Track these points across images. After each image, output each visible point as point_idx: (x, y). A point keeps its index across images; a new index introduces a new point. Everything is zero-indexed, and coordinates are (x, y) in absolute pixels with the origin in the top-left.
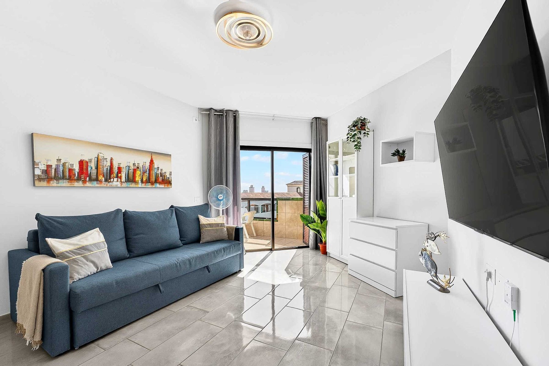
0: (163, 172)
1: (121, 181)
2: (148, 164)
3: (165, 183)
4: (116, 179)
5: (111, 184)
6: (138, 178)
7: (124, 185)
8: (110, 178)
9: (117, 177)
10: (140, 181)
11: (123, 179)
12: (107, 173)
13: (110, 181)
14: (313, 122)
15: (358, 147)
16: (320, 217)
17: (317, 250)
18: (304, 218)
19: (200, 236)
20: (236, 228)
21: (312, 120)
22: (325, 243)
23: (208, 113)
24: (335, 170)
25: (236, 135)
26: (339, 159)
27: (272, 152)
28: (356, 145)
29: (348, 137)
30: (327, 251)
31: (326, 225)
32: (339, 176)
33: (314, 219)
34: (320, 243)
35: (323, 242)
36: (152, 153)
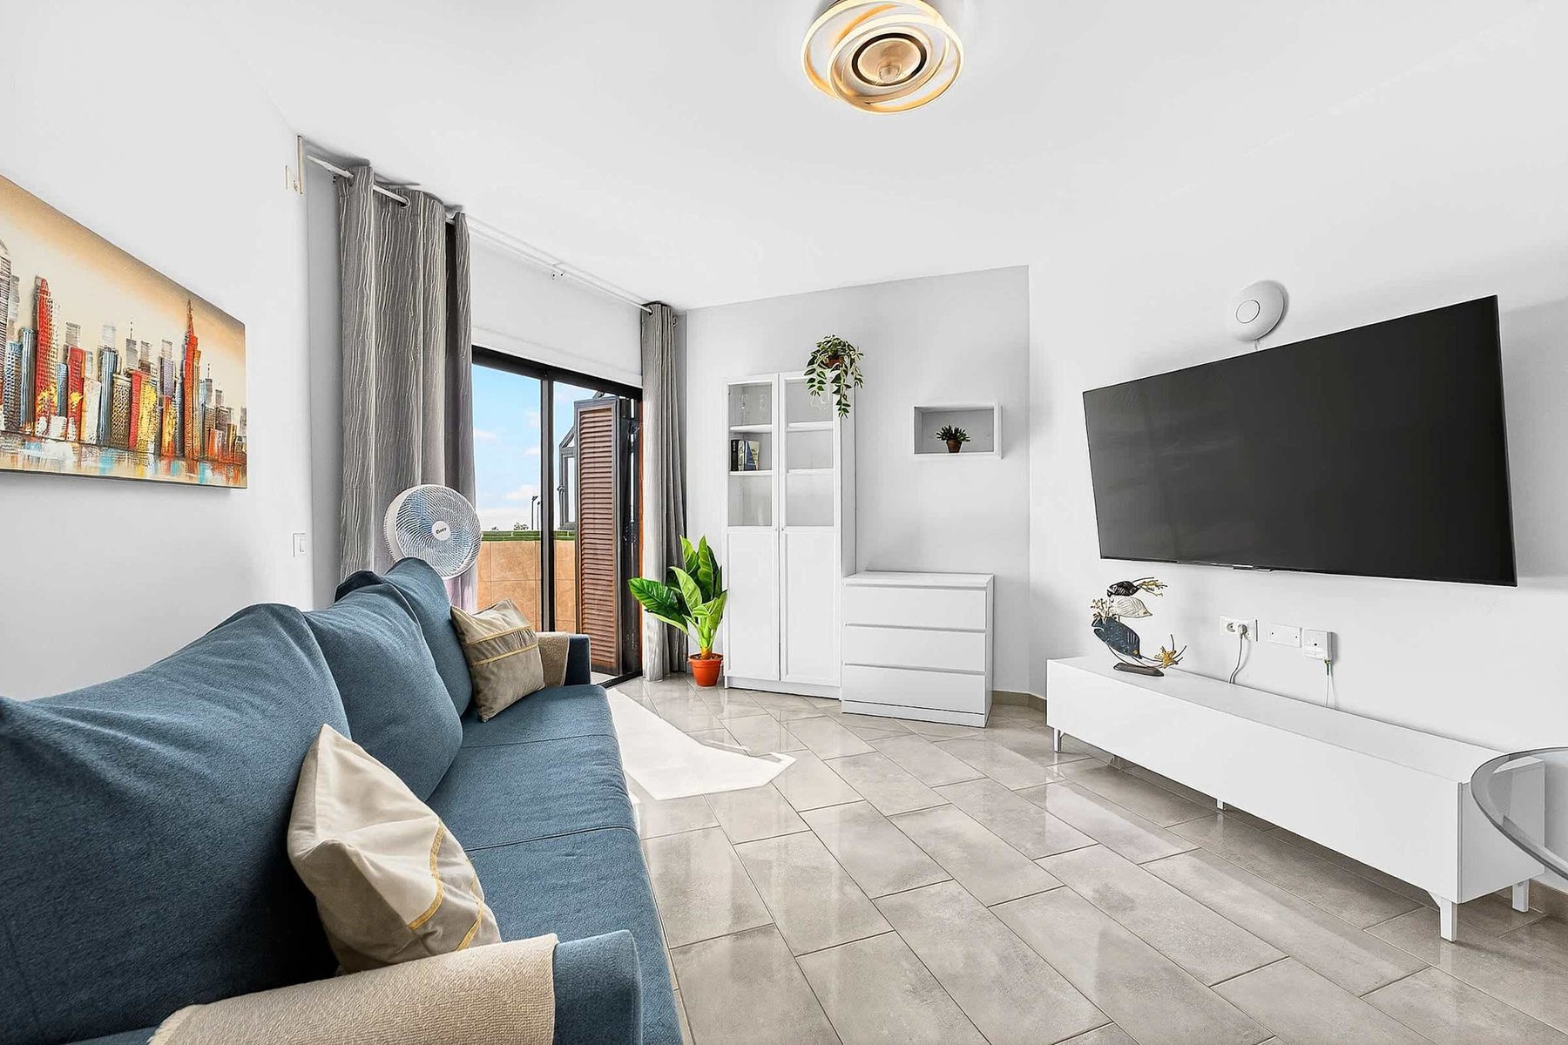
0: (225, 404)
1: (79, 440)
2: (177, 357)
3: (228, 464)
4: (58, 422)
5: (32, 451)
6: (145, 430)
7: (94, 463)
8: (33, 418)
9: (65, 410)
10: (151, 447)
11: (90, 430)
12: (18, 381)
13: (28, 431)
14: (650, 314)
15: (843, 408)
16: (697, 582)
17: (671, 678)
18: (641, 591)
19: (475, 692)
20: (573, 642)
21: (645, 305)
22: (710, 655)
23: (347, 174)
24: (741, 455)
25: (461, 300)
26: (777, 428)
27: (546, 383)
28: (839, 403)
29: (812, 380)
30: (726, 673)
31: (722, 605)
32: (773, 472)
33: (670, 590)
34: (692, 657)
35: (703, 651)
36: (192, 301)
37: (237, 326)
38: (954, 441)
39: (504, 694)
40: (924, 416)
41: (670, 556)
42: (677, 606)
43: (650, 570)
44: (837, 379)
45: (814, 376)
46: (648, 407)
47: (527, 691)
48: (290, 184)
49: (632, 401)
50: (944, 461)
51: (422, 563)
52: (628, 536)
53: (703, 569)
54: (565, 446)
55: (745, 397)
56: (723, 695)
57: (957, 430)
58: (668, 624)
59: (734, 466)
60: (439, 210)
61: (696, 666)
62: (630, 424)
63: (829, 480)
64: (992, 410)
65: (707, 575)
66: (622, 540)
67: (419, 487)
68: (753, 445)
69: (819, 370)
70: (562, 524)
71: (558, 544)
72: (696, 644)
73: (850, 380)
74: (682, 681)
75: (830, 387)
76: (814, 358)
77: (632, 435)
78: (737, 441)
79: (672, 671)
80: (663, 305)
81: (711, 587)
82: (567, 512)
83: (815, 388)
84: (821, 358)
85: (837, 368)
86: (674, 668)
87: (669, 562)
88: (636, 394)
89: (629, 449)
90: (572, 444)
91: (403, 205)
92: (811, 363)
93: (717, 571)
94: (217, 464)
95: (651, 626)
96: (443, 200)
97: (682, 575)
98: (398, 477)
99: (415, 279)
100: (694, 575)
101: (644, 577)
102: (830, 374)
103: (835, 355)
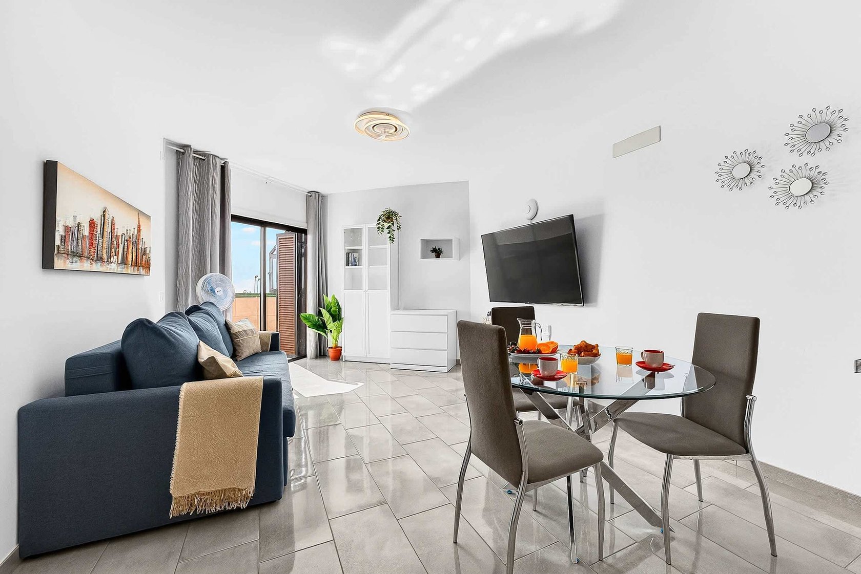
0: (146, 246)
1: (118, 262)
2: (136, 232)
3: (146, 267)
4: (115, 257)
6: (129, 258)
8: (111, 256)
9: (116, 254)
10: (130, 262)
11: (120, 259)
12: (109, 246)
13: (110, 260)
14: (311, 196)
15: (392, 239)
16: (331, 314)
17: (320, 358)
18: (306, 318)
19: (235, 350)
20: (273, 335)
21: (308, 192)
22: (336, 347)
23: (182, 150)
24: (350, 259)
25: (227, 197)
26: (364, 248)
27: (263, 228)
28: (390, 237)
29: (379, 228)
30: (343, 354)
31: (342, 324)
32: (363, 267)
33: (319, 318)
34: (329, 348)
35: (334, 346)
36: (140, 213)
37: (148, 217)
38: (438, 253)
39: (246, 352)
40: (425, 242)
41: (320, 303)
42: (322, 325)
43: (311, 309)
44: (389, 227)
45: (380, 226)
46: (310, 237)
47: (255, 352)
48: (162, 158)
49: (303, 234)
50: (433, 261)
51: (212, 303)
52: (301, 295)
53: (333, 309)
54: (272, 253)
55: (353, 234)
56: (342, 364)
57: (439, 249)
58: (319, 334)
59: (348, 264)
60: (218, 160)
61: (331, 352)
62: (302, 245)
63: (385, 271)
64: (451, 240)
65: (336, 311)
66: (298, 296)
67: (209, 275)
68: (356, 255)
69: (382, 223)
70: (270, 290)
71: (268, 299)
72: (331, 343)
73: (395, 227)
74: (325, 359)
75: (386, 231)
76: (380, 218)
77: (303, 250)
78: (349, 253)
79: (320, 355)
80: (316, 192)
81: (337, 316)
82: (273, 284)
83: (380, 231)
84: (383, 218)
85: (389, 223)
86: (321, 354)
87: (319, 305)
88: (304, 231)
89: (301, 255)
90: (275, 253)
91: (204, 160)
92: (379, 220)
93: (340, 309)
94: (144, 268)
95: (311, 334)
96: (219, 156)
97: (324, 311)
98: (201, 271)
99: (208, 191)
100: (329, 311)
101: (307, 313)
102: (386, 225)
103: (389, 216)
